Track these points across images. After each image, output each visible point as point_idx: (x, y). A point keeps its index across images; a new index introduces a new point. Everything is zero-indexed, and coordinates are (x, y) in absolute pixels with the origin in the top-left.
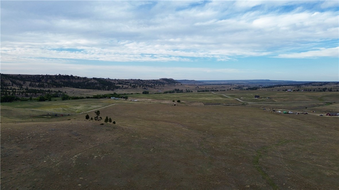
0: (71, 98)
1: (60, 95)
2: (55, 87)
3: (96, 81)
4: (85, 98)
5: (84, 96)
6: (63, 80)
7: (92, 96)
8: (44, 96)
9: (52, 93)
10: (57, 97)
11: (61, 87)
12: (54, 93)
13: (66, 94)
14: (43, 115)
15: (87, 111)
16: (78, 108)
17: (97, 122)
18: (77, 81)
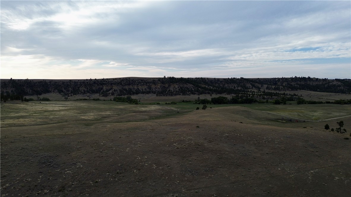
0: (307, 102)
1: (295, 99)
2: (291, 90)
3: (340, 83)
4: (325, 103)
5: (322, 101)
6: (299, 83)
7: (334, 101)
8: (279, 99)
9: (287, 96)
10: (292, 100)
11: (297, 90)
12: (289, 96)
13: (301, 98)
14: (277, 119)
15: (326, 119)
16: (316, 114)
17: (339, 134)
18: (315, 83)
